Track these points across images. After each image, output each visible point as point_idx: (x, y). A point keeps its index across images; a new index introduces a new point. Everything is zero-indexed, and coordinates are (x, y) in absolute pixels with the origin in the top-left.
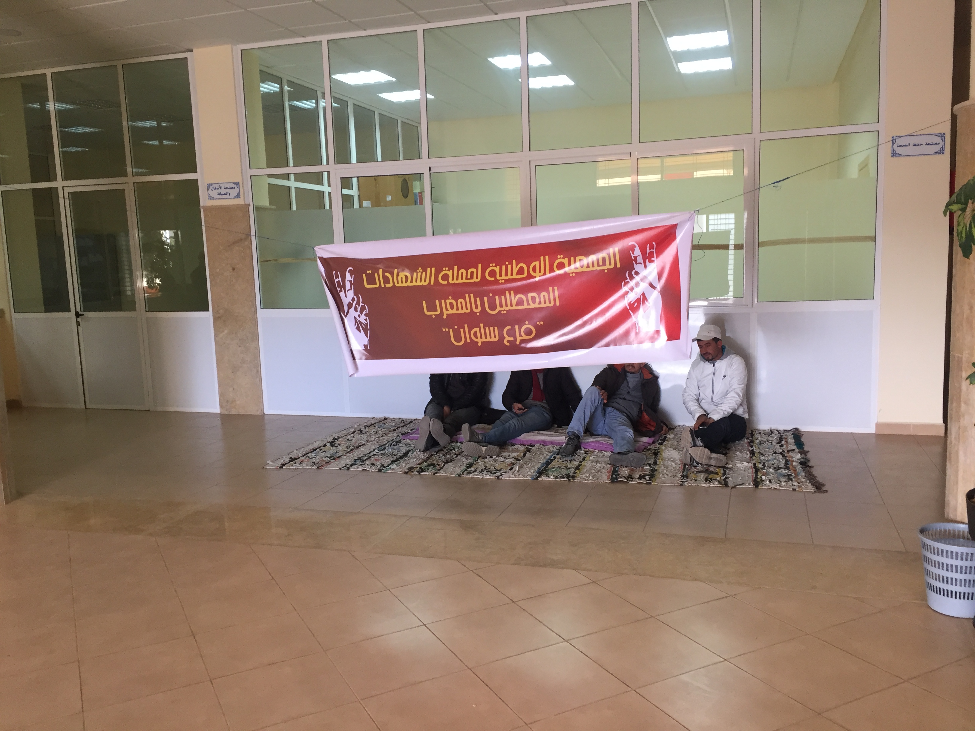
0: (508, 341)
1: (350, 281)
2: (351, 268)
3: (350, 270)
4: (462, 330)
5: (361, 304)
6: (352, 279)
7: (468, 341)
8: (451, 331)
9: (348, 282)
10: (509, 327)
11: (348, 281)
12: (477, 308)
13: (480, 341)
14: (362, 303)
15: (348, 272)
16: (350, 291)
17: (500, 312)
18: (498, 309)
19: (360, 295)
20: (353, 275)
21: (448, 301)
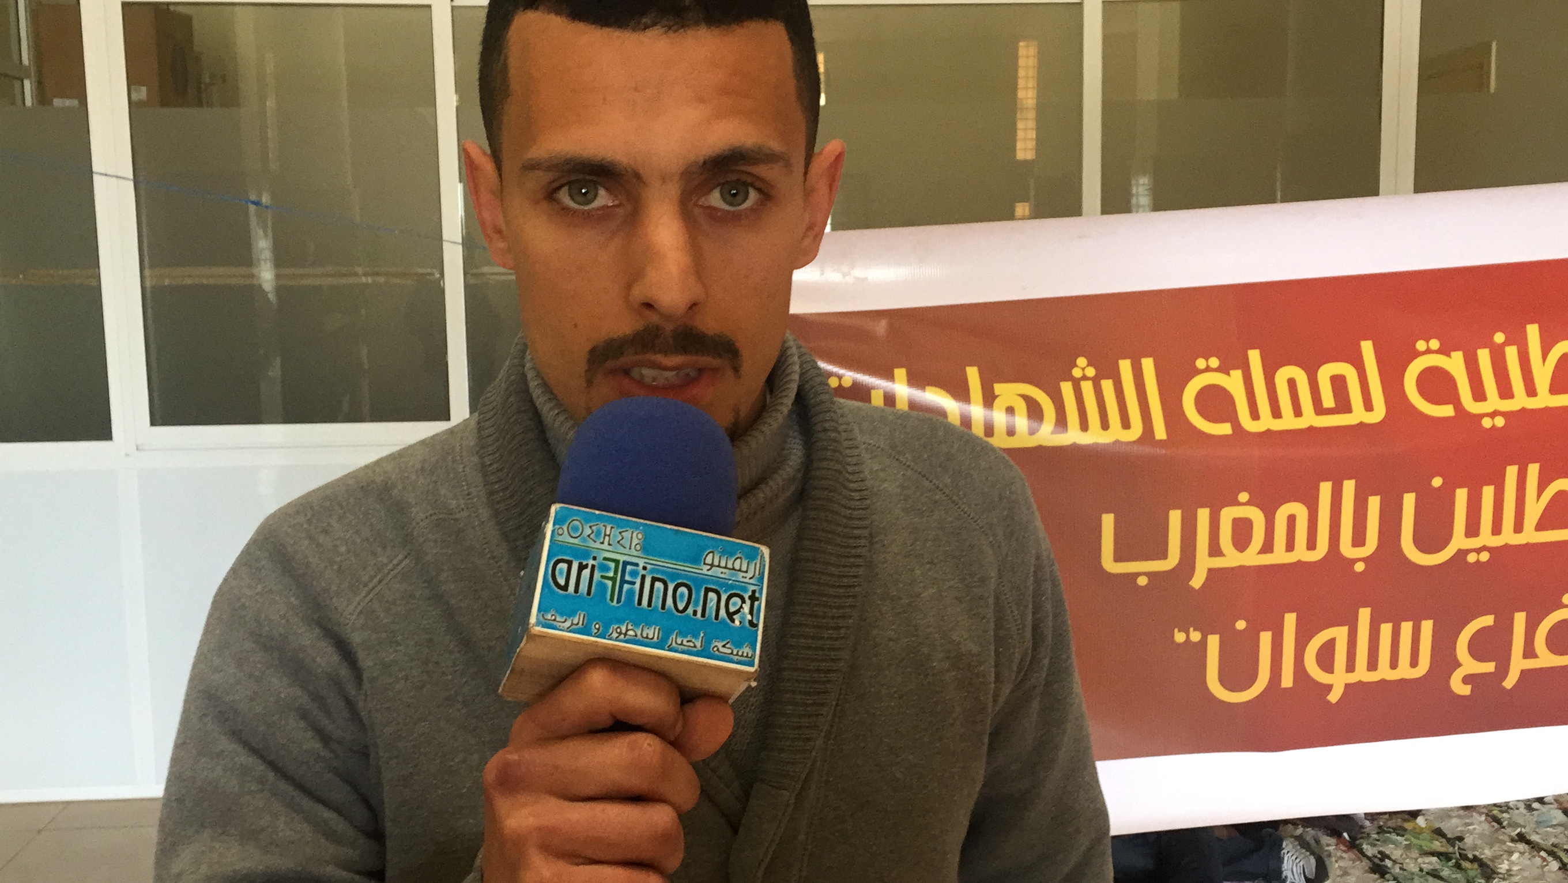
0: (1467, 679)
4: (1266, 638)
7: (1287, 680)
8: (1214, 642)
10: (1488, 620)
12: (1359, 540)
13: (1338, 681)
17: (1462, 554)
18: (1459, 541)
21: (1228, 515)
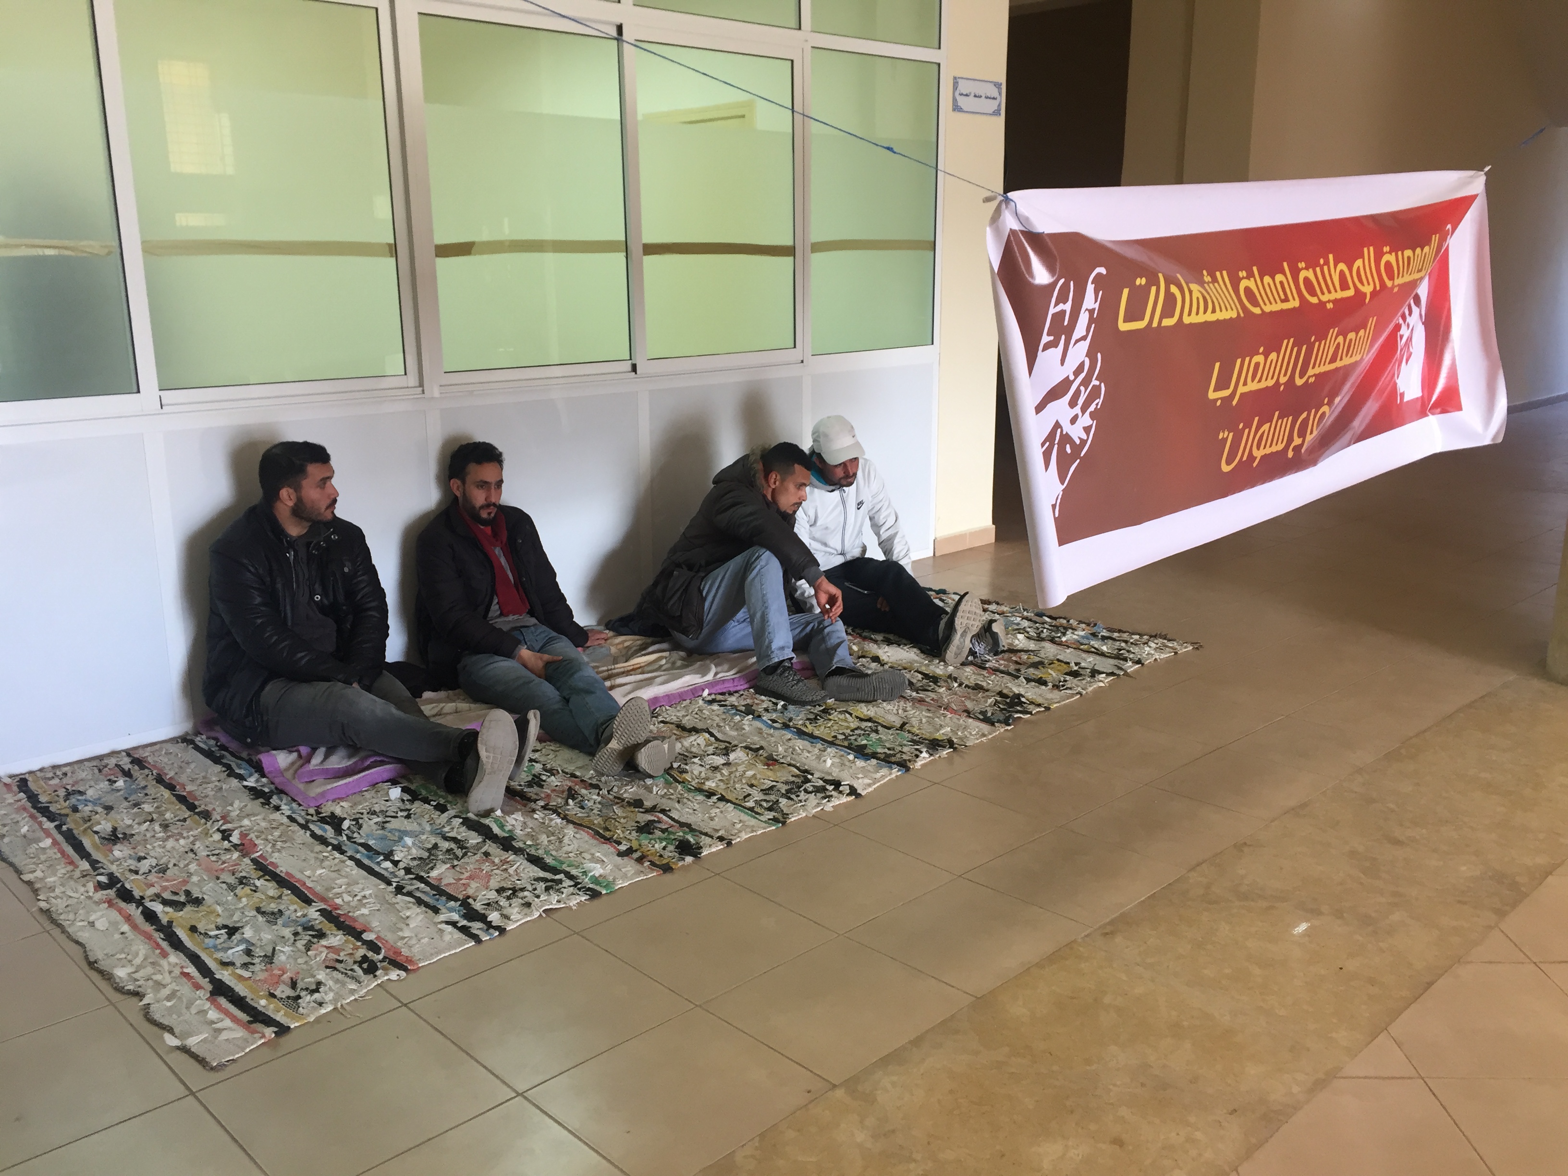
0: (1293, 449)
1: (1091, 312)
2: (1102, 270)
3: (1099, 274)
4: (1246, 432)
5: (1095, 382)
6: (1097, 306)
8: (1231, 436)
9: (1087, 313)
11: (1087, 310)
12: (1285, 373)
13: (1259, 455)
14: (1096, 379)
15: (1092, 283)
16: (1082, 342)
17: (1308, 378)
18: (1310, 371)
19: (1099, 355)
20: (1101, 292)
21: (1255, 360)
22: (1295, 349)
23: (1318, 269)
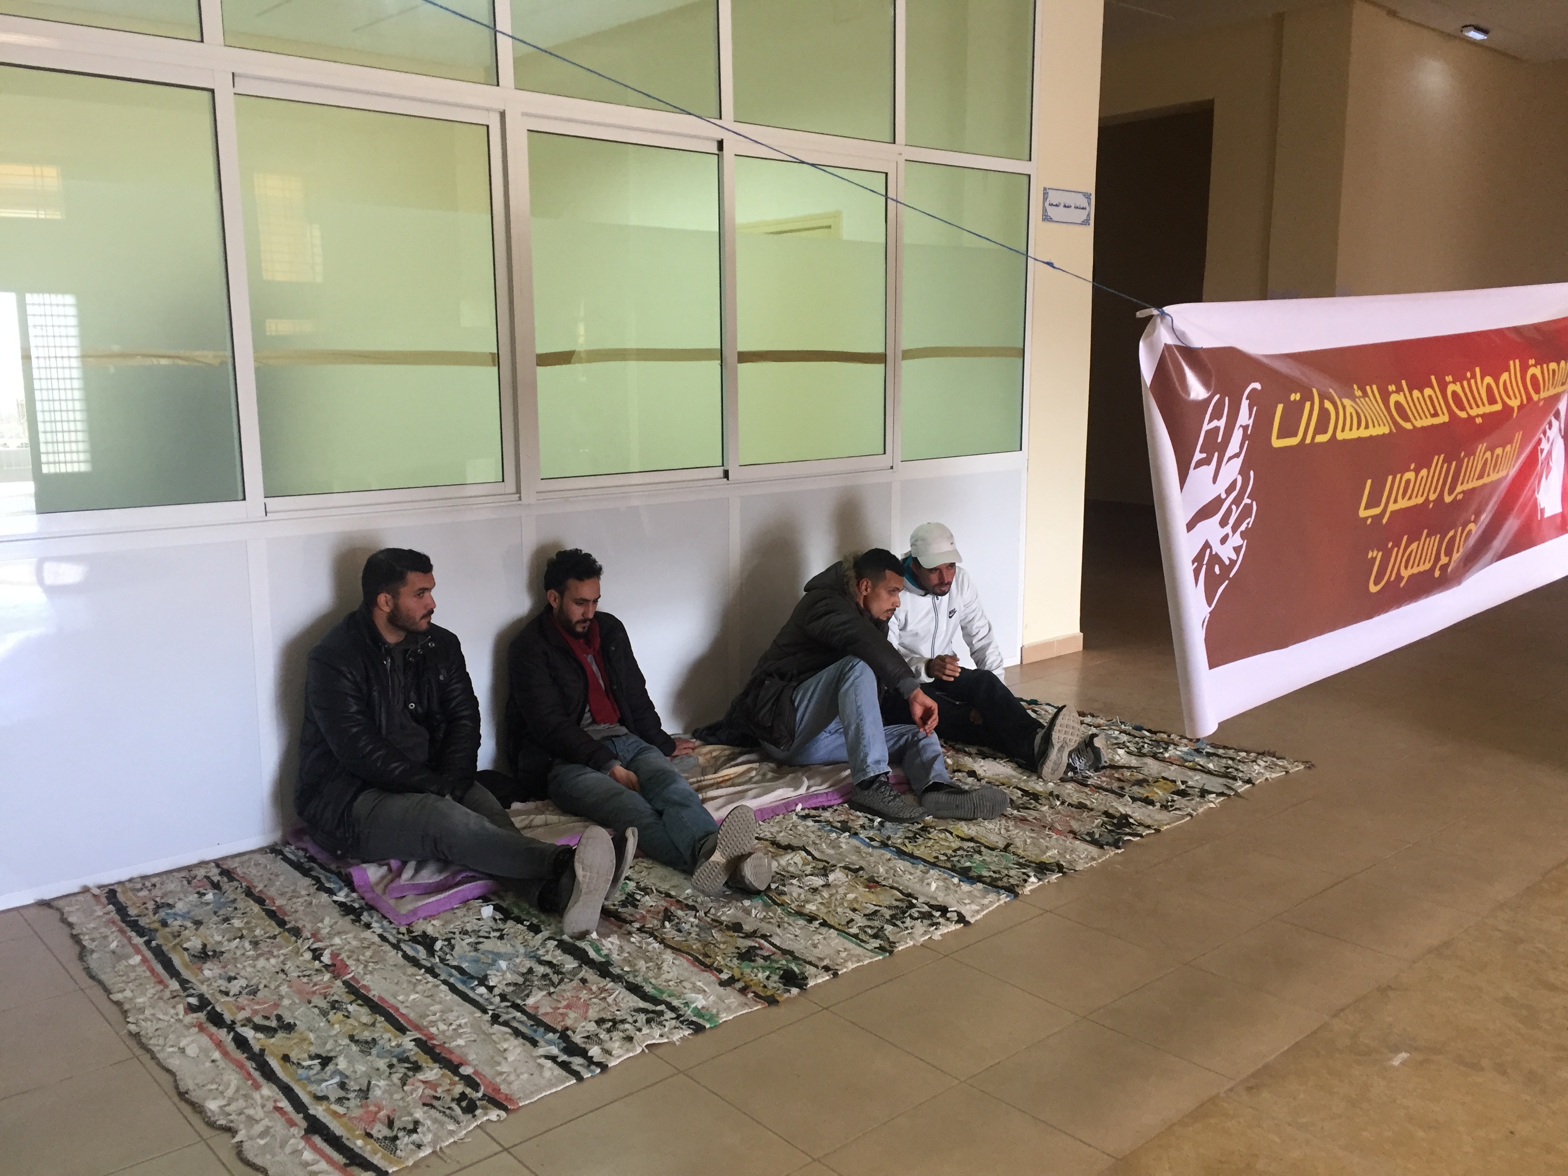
0: (1441, 567)
1: (1245, 428)
2: (1257, 386)
3: (1254, 390)
4: (1395, 551)
5: (1247, 501)
6: (1251, 422)
8: (1379, 557)
9: (1241, 429)
11: (1241, 426)
12: (1435, 490)
13: (1407, 575)
14: (1248, 498)
15: (1247, 399)
16: (1235, 459)
17: (1457, 495)
18: (1458, 488)
19: (1252, 473)
20: (1255, 408)
21: (1406, 477)
22: (1446, 465)
23: (1465, 383)
